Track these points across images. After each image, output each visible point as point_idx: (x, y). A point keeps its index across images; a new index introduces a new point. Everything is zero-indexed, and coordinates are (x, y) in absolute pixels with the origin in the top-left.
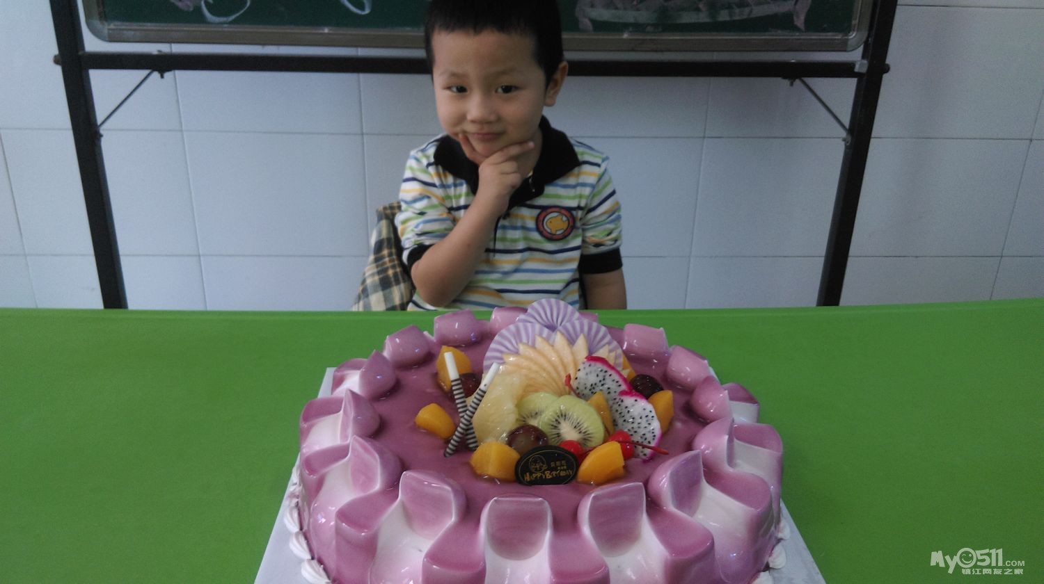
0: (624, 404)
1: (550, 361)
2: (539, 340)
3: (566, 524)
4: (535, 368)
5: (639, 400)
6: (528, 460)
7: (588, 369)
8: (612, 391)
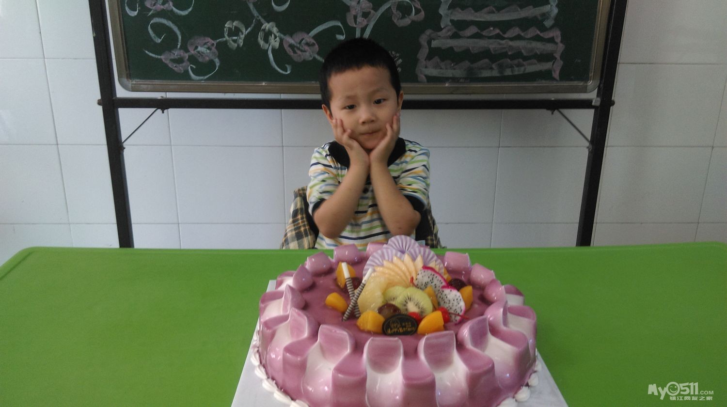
0: (444, 294)
1: (401, 270)
2: (395, 259)
3: (411, 354)
4: (392, 273)
5: (452, 290)
6: (389, 322)
7: (423, 274)
8: (437, 287)
